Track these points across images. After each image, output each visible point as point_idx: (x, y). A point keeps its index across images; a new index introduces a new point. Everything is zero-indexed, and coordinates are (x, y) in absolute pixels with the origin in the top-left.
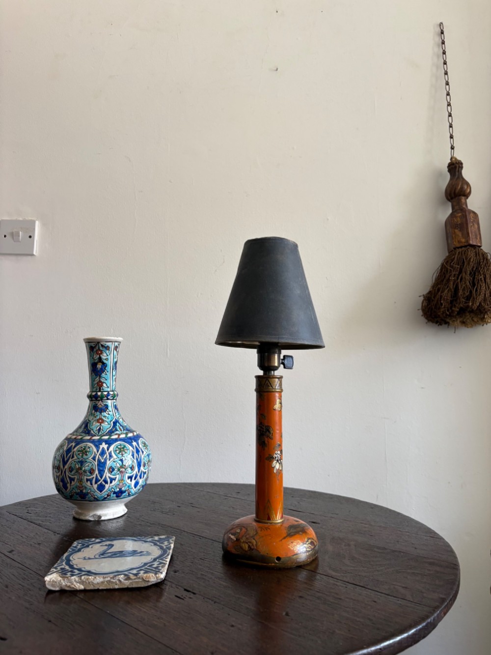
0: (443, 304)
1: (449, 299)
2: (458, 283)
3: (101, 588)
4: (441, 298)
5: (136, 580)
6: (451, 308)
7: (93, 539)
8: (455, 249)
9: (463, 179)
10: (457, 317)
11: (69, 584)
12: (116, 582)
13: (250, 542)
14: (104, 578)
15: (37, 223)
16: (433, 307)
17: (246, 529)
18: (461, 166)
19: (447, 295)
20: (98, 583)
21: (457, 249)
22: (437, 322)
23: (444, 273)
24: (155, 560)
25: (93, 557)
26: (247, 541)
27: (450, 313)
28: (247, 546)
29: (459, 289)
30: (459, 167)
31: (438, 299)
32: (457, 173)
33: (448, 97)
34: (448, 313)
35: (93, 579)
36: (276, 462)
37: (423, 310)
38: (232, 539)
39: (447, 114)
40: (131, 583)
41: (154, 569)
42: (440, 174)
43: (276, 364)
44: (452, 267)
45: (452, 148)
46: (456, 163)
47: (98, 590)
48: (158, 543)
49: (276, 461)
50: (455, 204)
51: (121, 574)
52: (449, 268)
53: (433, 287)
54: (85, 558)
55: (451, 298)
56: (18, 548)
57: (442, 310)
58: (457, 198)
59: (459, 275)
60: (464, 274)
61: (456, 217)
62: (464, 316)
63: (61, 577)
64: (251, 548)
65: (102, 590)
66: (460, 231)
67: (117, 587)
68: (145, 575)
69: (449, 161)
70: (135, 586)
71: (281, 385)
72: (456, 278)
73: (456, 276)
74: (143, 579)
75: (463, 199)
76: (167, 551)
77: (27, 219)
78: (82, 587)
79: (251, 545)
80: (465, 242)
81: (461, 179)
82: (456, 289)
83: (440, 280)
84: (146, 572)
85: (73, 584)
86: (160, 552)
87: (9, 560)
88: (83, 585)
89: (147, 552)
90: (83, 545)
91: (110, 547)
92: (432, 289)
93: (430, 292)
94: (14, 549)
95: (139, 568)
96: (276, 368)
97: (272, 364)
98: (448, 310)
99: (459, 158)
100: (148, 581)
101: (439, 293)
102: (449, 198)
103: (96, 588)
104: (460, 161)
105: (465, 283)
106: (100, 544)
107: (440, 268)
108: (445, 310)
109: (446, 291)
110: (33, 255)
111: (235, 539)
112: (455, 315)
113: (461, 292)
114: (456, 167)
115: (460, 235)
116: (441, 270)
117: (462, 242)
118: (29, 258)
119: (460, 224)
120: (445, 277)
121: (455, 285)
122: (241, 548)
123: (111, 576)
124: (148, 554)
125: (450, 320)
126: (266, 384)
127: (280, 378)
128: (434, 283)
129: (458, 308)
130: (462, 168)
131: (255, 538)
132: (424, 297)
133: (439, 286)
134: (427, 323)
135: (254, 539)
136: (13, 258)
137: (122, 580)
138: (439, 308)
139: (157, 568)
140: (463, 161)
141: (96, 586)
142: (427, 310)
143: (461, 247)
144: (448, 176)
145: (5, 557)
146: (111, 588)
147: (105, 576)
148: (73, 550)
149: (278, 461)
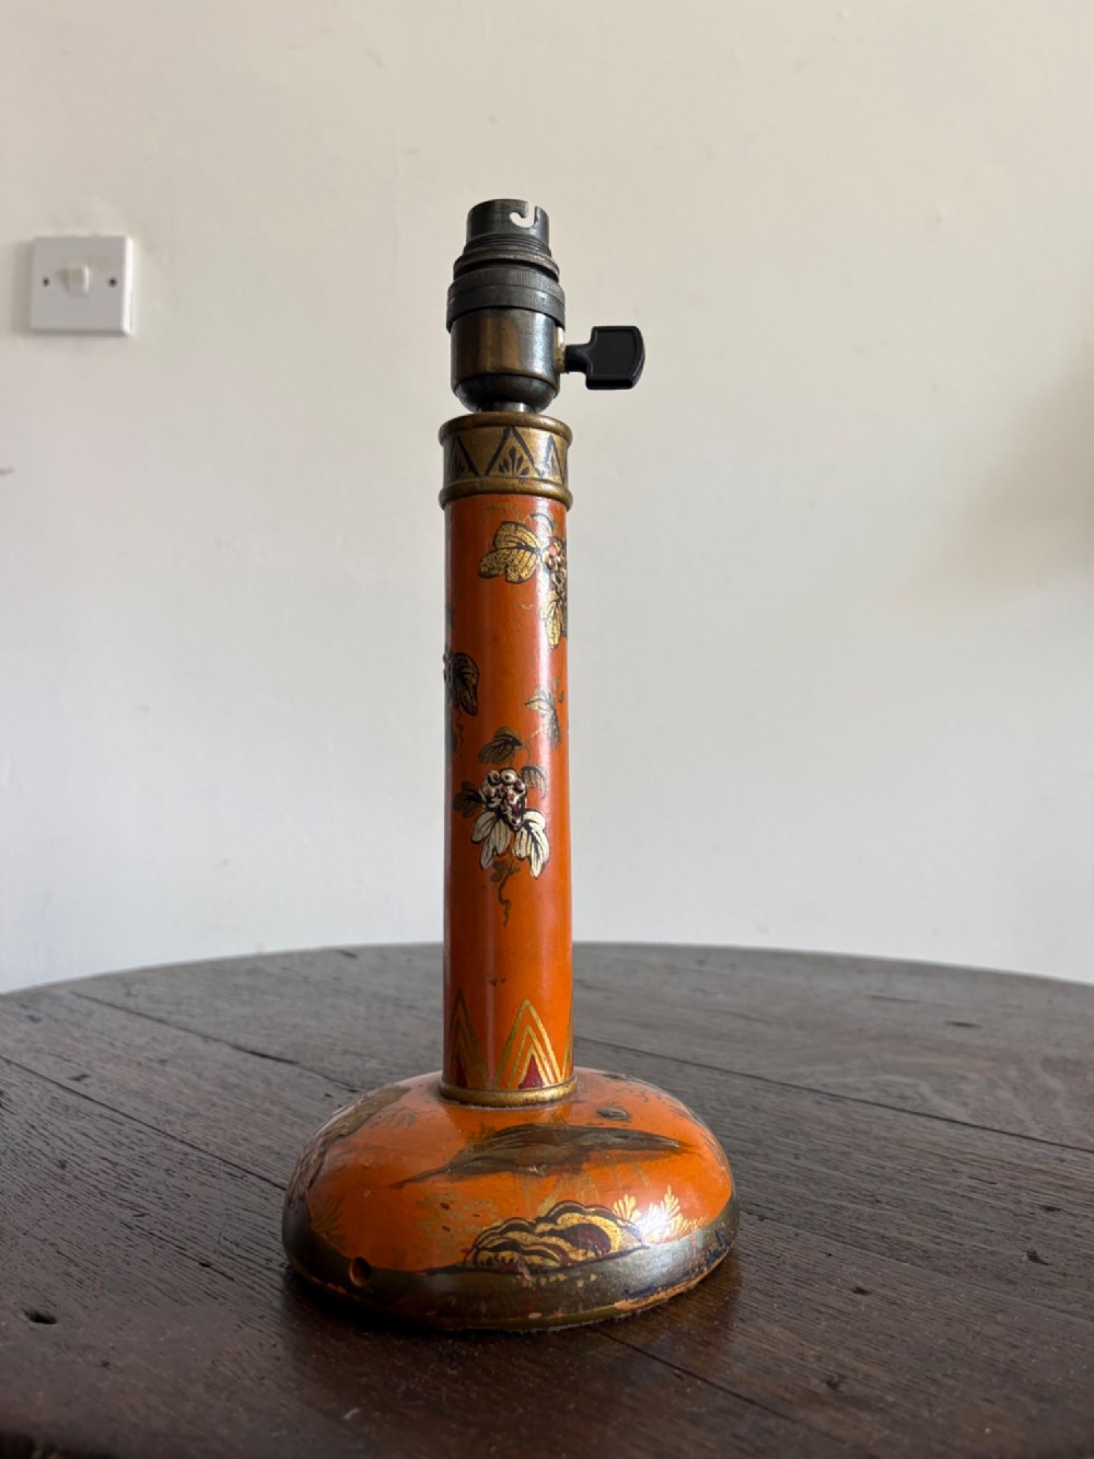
15: (130, 245)
36: (495, 821)
49: (491, 815)
56: (100, 1070)
87: (71, 1099)
94: (88, 1072)
110: (119, 333)
118: (112, 342)
145: (61, 1092)
149: (500, 815)
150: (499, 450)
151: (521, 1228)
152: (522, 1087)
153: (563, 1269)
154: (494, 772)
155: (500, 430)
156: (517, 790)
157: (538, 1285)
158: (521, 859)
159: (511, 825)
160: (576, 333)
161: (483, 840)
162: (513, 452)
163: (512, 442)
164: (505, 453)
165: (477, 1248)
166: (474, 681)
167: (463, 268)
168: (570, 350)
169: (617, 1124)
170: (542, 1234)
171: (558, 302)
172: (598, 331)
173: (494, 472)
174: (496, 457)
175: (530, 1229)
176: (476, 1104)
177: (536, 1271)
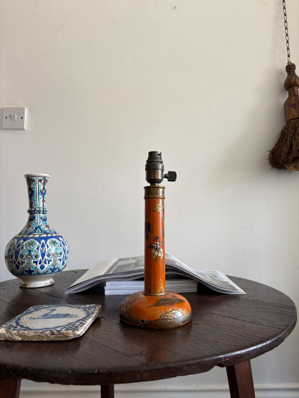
0: (283, 155)
1: (287, 151)
2: (292, 141)
3: (33, 340)
4: (281, 151)
5: (59, 335)
6: (288, 157)
7: (45, 306)
8: (290, 120)
9: (296, 75)
10: (292, 163)
11: (11, 336)
12: (44, 336)
14: (35, 333)
15: (26, 109)
16: (276, 158)
18: (294, 67)
19: (285, 149)
20: (31, 337)
21: (292, 120)
22: (278, 167)
23: (283, 136)
24: (78, 321)
25: (37, 318)
27: (287, 161)
29: (293, 145)
30: (293, 68)
31: (279, 152)
32: (292, 72)
33: (286, 23)
34: (286, 161)
35: (28, 333)
37: (270, 160)
39: (285, 34)
40: (55, 337)
41: (74, 328)
42: (281, 73)
43: (160, 178)
44: (289, 131)
45: (289, 56)
46: (291, 65)
47: (32, 342)
48: (87, 310)
50: (291, 91)
51: (48, 331)
52: (287, 132)
53: (276, 145)
54: (31, 318)
55: (288, 151)
57: (282, 159)
58: (292, 88)
59: (293, 136)
60: (296, 136)
61: (291, 100)
62: (296, 163)
63: (6, 331)
65: (35, 342)
66: (294, 108)
67: (45, 340)
68: (66, 332)
69: (287, 64)
70: (58, 339)
72: (291, 138)
73: (291, 137)
74: (63, 334)
75: (296, 88)
76: (90, 315)
77: (19, 107)
78: (20, 339)
80: (297, 116)
81: (295, 76)
82: (291, 145)
83: (280, 140)
84: (67, 329)
85: (13, 336)
86: (85, 315)
88: (21, 337)
89: (76, 315)
90: (35, 309)
91: (53, 311)
92: (275, 147)
93: (274, 149)
95: (64, 327)
96: (160, 181)
97: (156, 178)
98: (286, 159)
99: (293, 62)
100: (68, 336)
101: (280, 149)
102: (287, 88)
103: (30, 340)
104: (294, 64)
105: (297, 141)
106: (47, 309)
107: (280, 133)
108: (284, 159)
109: (285, 147)
110: (24, 129)
112: (290, 161)
113: (294, 147)
114: (291, 68)
115: (294, 111)
116: (281, 134)
117: (295, 116)
118: (22, 131)
119: (294, 104)
120: (284, 138)
121: (290, 143)
123: (40, 332)
124: (77, 316)
125: (287, 165)
128: (277, 143)
129: (292, 157)
130: (295, 68)
132: (270, 152)
133: (280, 144)
134: (272, 168)
136: (12, 131)
137: (49, 335)
138: (280, 158)
139: (77, 327)
140: (295, 64)
141: (30, 338)
142: (272, 159)
143: (294, 119)
144: (286, 74)
146: (41, 340)
147: (36, 331)
148: (27, 312)
149: (156, 249)
150: (156, 191)
151: (167, 313)
152: (160, 293)
153: (174, 319)
154: (155, 243)
155: (156, 189)
156: (159, 245)
157: (170, 321)
158: (159, 256)
159: (158, 251)
160: (166, 172)
161: (153, 253)
162: (158, 192)
163: (158, 190)
164: (157, 192)
165: (161, 316)
166: (152, 228)
167: (148, 162)
168: (165, 175)
169: (176, 298)
170: (170, 314)
171: (163, 167)
172: (169, 172)
173: (155, 195)
174: (156, 193)
175: (168, 313)
176: (153, 296)
177: (170, 319)
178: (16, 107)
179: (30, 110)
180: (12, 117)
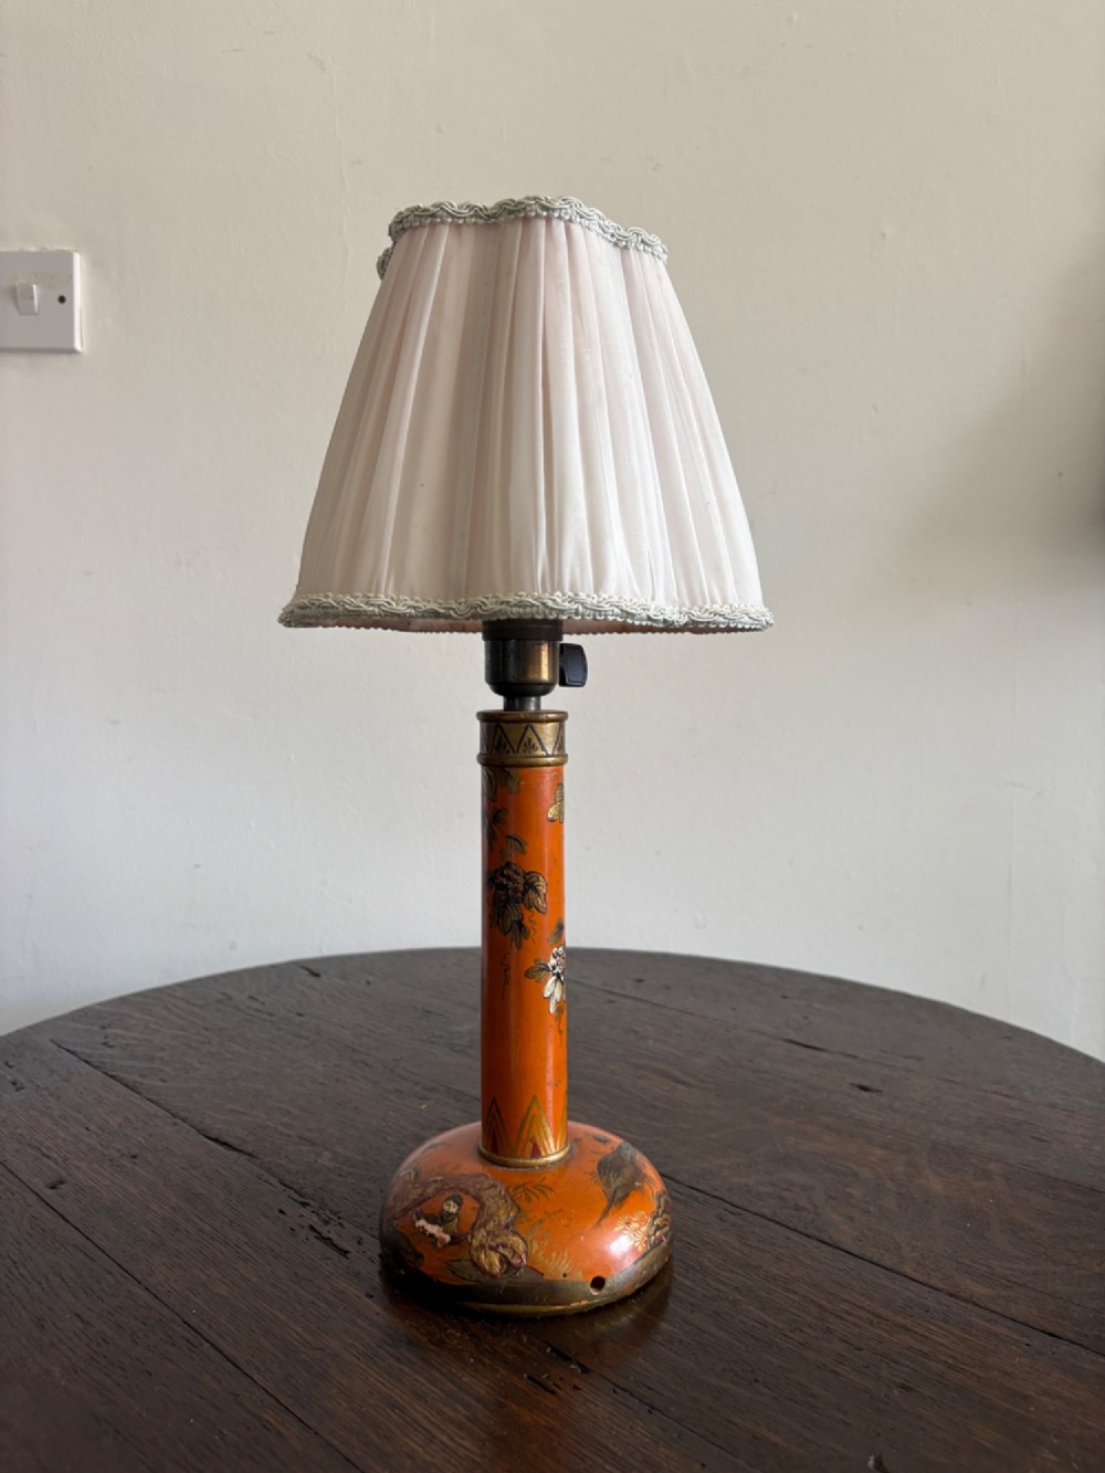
13: (504, 1246)
15: (78, 259)
17: (477, 1198)
26: (493, 1244)
28: (496, 1259)
36: (556, 981)
38: (432, 1235)
43: (545, 676)
49: (554, 978)
64: (509, 1263)
71: (560, 743)
79: (506, 1252)
96: (546, 688)
97: (532, 677)
111: (448, 1238)
122: (477, 1265)
126: (526, 740)
127: (560, 719)
131: (519, 1228)
135: (515, 1233)
178: (33, 249)
179: (97, 265)
180: (18, 296)
